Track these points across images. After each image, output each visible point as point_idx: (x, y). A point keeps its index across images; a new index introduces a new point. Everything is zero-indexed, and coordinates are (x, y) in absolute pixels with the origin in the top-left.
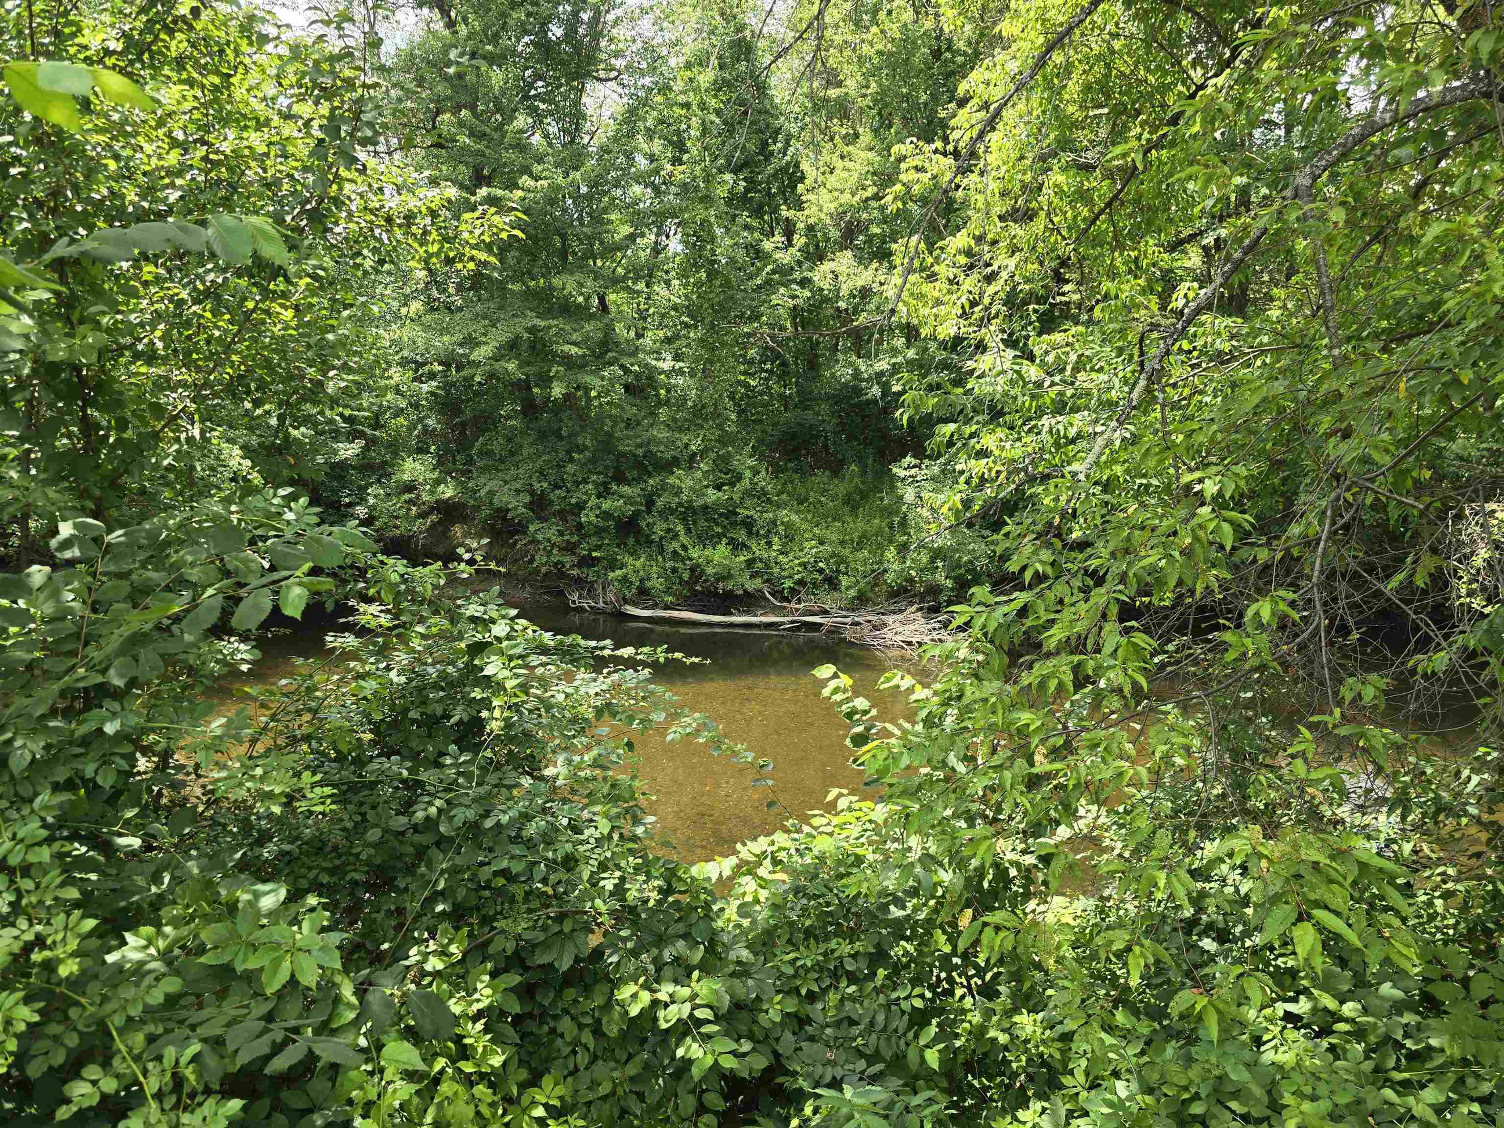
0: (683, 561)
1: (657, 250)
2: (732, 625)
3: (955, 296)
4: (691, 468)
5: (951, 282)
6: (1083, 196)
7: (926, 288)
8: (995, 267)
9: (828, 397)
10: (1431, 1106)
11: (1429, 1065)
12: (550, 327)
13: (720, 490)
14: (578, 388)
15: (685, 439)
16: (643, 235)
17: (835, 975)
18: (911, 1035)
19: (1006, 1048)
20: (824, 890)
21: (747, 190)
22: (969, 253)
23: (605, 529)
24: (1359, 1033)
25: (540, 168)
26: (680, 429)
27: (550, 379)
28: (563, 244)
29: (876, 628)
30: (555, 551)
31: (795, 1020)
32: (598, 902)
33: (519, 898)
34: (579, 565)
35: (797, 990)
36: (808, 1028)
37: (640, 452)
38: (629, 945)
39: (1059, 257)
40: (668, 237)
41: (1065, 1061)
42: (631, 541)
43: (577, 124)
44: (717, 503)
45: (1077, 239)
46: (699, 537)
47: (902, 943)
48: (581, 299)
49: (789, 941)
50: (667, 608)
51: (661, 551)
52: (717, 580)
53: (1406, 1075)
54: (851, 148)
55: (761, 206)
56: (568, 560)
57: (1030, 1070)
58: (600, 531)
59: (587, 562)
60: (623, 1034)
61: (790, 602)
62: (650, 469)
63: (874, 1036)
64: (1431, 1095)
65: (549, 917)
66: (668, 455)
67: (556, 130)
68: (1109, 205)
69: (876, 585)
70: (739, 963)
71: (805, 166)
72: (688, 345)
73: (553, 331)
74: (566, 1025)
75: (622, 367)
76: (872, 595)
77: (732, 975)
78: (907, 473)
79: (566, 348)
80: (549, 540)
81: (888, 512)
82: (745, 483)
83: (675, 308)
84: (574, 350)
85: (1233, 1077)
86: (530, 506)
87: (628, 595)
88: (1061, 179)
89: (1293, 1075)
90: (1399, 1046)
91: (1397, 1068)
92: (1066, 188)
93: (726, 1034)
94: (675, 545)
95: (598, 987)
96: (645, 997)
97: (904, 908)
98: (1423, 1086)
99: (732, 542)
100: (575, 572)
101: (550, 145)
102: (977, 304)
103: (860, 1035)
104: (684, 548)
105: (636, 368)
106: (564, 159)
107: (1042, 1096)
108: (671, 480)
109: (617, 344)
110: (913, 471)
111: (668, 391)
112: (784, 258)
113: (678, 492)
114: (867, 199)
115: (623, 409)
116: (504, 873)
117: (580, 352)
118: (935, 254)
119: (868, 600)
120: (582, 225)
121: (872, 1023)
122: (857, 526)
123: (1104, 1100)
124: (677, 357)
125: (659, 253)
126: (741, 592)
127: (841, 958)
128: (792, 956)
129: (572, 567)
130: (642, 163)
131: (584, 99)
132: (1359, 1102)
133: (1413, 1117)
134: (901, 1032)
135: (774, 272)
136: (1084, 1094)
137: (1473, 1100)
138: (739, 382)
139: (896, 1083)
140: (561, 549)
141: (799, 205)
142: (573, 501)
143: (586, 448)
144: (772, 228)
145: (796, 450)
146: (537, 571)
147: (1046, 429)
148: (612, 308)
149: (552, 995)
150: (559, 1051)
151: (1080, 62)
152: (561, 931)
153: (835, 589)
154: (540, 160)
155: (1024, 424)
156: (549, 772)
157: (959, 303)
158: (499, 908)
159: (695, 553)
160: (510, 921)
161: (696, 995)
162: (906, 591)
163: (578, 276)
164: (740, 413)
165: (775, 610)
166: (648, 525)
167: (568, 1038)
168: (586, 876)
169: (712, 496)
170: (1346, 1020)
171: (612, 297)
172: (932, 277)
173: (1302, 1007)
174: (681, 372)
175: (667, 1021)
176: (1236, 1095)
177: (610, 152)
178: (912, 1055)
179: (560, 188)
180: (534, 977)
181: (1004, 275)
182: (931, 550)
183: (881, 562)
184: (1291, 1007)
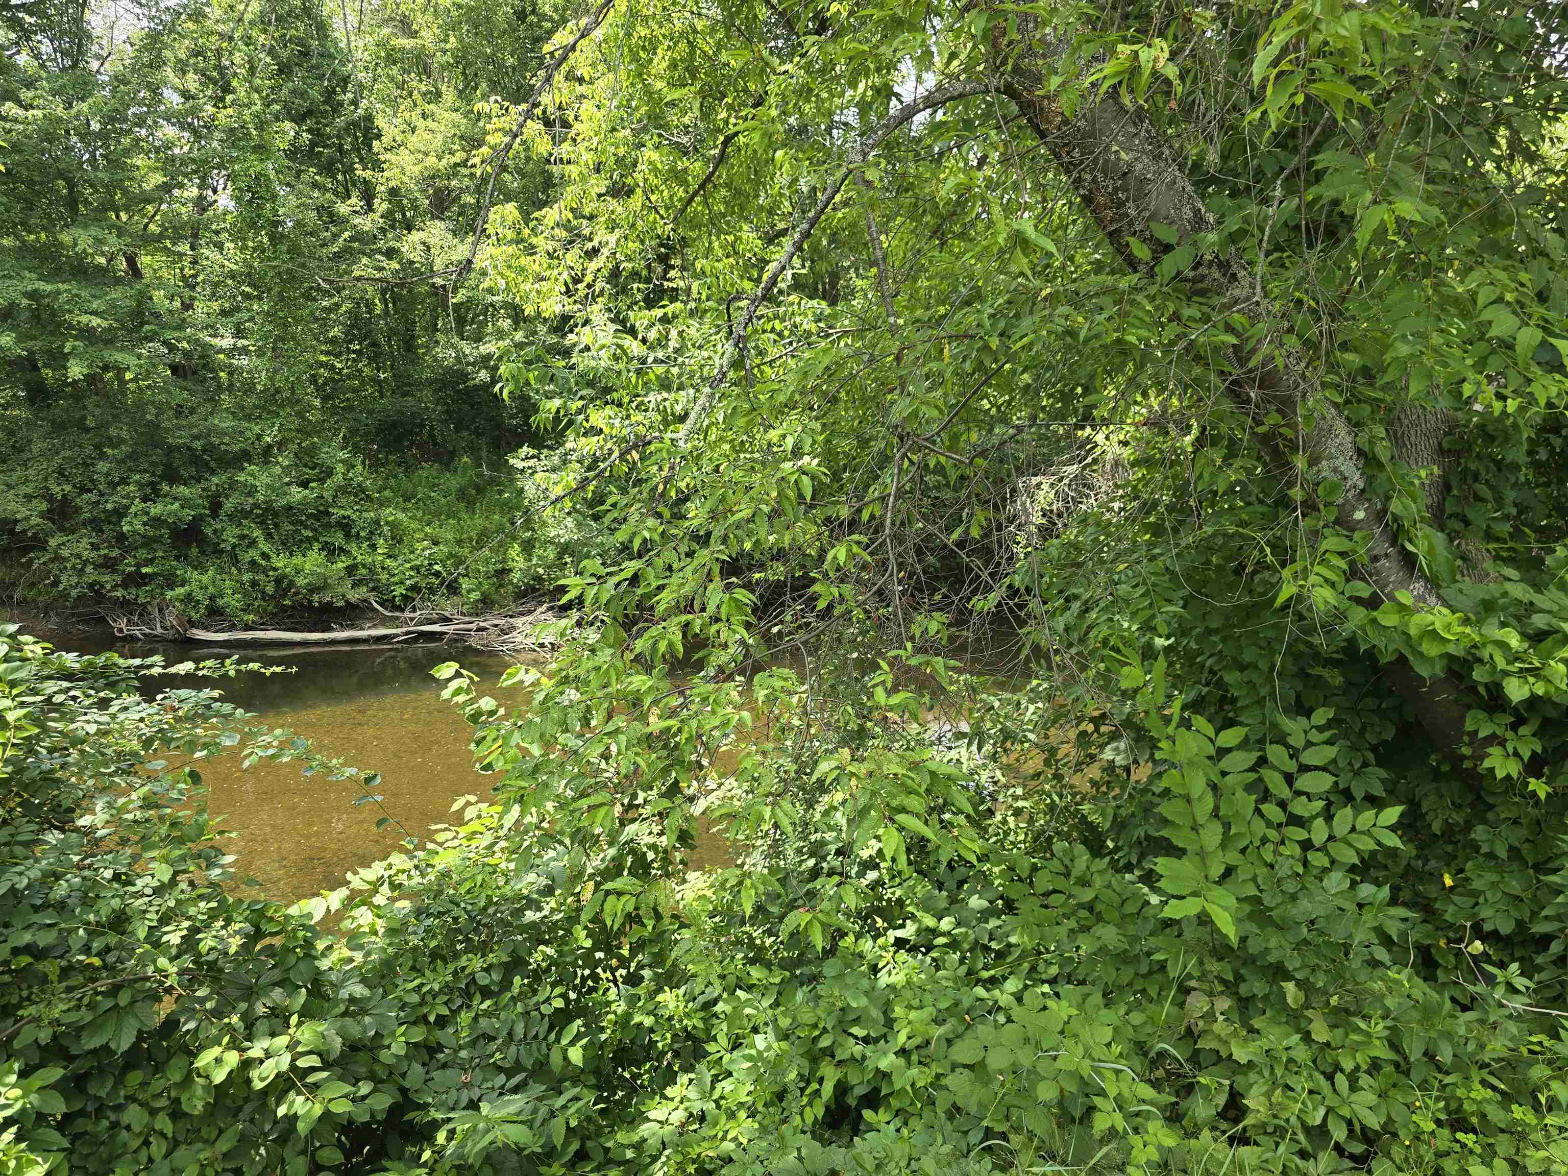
0: (265, 571)
1: (201, 205)
2: (333, 642)
3: (556, 272)
4: (267, 463)
5: (550, 256)
6: (678, 177)
7: (524, 261)
8: (595, 243)
9: (430, 382)
10: (1012, 994)
11: (1009, 960)
12: (59, 293)
13: (306, 487)
14: (106, 368)
15: (257, 429)
16: (181, 186)
17: (467, 994)
18: (552, 1036)
19: (652, 1030)
20: (451, 906)
21: (313, 144)
22: (567, 226)
23: (158, 540)
24: (954, 945)
25: (30, 94)
26: (248, 418)
27: (66, 357)
28: (71, 191)
29: (504, 632)
30: (89, 569)
31: (424, 1051)
32: (163, 962)
33: (53, 977)
34: (125, 585)
35: (425, 1017)
36: (440, 1056)
37: (198, 444)
38: (209, 1005)
39: (658, 237)
40: (215, 191)
41: (708, 1030)
42: (194, 551)
43: (80, 45)
44: (304, 502)
45: (675, 218)
46: (284, 544)
47: (542, 947)
48: (102, 261)
49: (413, 968)
50: (248, 628)
51: (236, 562)
52: (312, 591)
53: (992, 972)
54: (432, 107)
55: (331, 163)
56: (107, 579)
57: (676, 1046)
58: (148, 542)
59: (137, 580)
60: (211, 1110)
61: (403, 610)
62: (213, 464)
63: (513, 1048)
64: (1012, 985)
65: (97, 993)
66: (235, 448)
67: (50, 50)
68: (702, 186)
69: (501, 586)
70: (352, 1000)
71: (380, 122)
72: (251, 319)
73: (64, 297)
74: (134, 1115)
75: (165, 343)
76: (496, 597)
77: (345, 1014)
78: (526, 464)
79: (85, 319)
80: (79, 556)
81: (508, 508)
82: (338, 479)
83: (232, 275)
84: (95, 321)
85: (854, 1005)
86: (47, 515)
87: (195, 616)
88: (655, 156)
89: (903, 992)
90: (986, 949)
91: (986, 968)
92: (659, 166)
93: (341, 1078)
94: (253, 554)
95: (173, 1061)
96: (232, 1058)
97: (540, 909)
98: (1005, 978)
99: (325, 546)
100: (119, 593)
101: (42, 66)
102: (580, 281)
103: (497, 1050)
104: (265, 556)
105: (185, 345)
106: (63, 86)
107: (688, 1068)
108: (241, 477)
109: (158, 316)
110: (531, 462)
111: (231, 374)
112: (367, 223)
113: (252, 491)
114: (456, 165)
115: (170, 393)
116: (29, 949)
117: (105, 324)
118: (531, 225)
119: (493, 603)
120: (95, 168)
121: (510, 1034)
122: (475, 523)
123: (744, 1056)
124: (239, 333)
125: (204, 210)
126: (341, 603)
127: (473, 974)
128: (417, 982)
129: (114, 587)
130: (172, 99)
131: (88, 15)
132: (956, 1004)
133: (1000, 1008)
134: (541, 1036)
135: (352, 239)
136: (727, 1057)
137: (1044, 982)
138: (322, 365)
139: (538, 1089)
140: (96, 567)
141: (377, 165)
142: (109, 506)
143: (122, 441)
144: (347, 190)
145: (398, 440)
146: (65, 595)
147: (652, 406)
148: (147, 273)
149: (110, 1083)
150: (125, 1145)
151: (664, 36)
152: (117, 1005)
153: (455, 593)
154: (30, 84)
155: (631, 401)
156: (84, 821)
157: (561, 279)
158: (25, 994)
159: (280, 562)
160: (42, 1006)
161: (298, 1043)
162: (534, 590)
163: (94, 231)
164: (325, 399)
165: (385, 621)
166: (215, 531)
167: (136, 1128)
168: (142, 933)
169: (297, 494)
170: (943, 934)
171: (144, 260)
172: (531, 250)
173: (909, 931)
174: (245, 351)
175: (262, 1080)
176: (856, 1021)
177: (129, 83)
178: (556, 1058)
179: (59, 120)
180: (81, 1067)
181: (605, 252)
182: (558, 545)
183: (504, 561)
184: (900, 933)
